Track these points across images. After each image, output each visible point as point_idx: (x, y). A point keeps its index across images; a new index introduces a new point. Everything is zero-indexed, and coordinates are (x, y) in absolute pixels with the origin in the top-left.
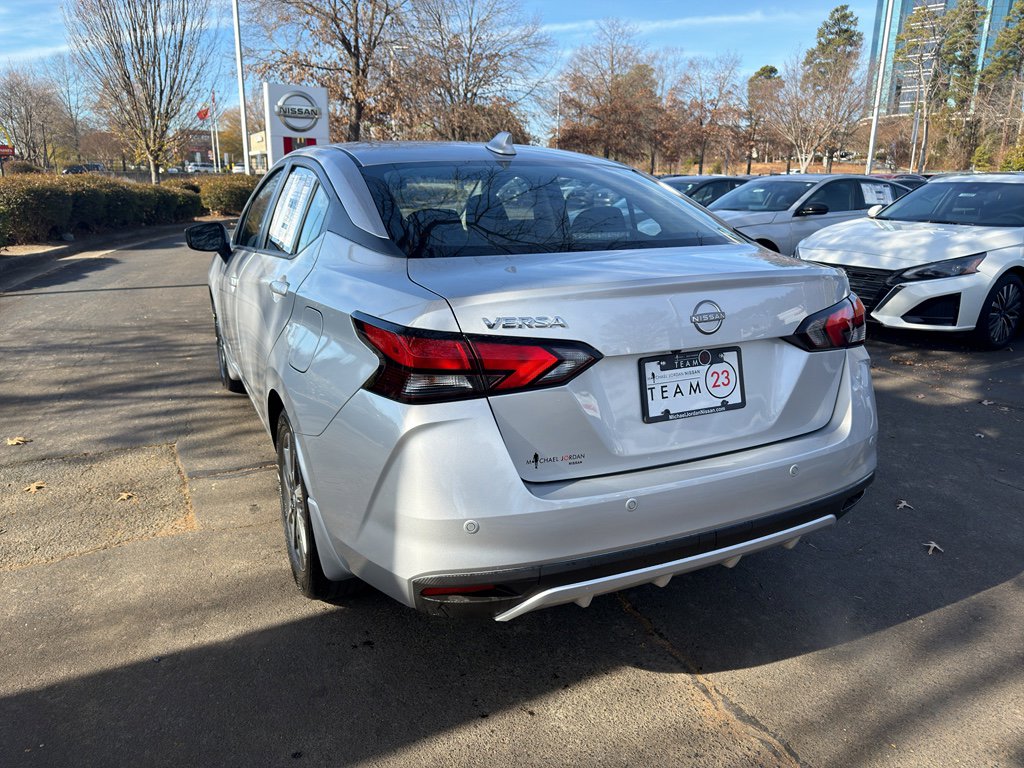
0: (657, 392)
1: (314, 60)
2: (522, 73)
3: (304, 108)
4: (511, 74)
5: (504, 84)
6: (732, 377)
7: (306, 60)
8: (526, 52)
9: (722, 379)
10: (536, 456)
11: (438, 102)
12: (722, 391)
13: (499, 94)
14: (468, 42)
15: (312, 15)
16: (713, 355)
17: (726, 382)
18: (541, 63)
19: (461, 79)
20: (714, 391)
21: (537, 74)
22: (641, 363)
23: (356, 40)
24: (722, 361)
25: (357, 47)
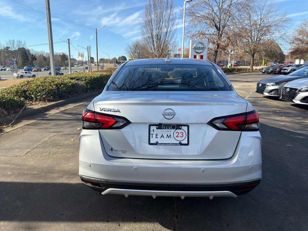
0: (154, 136)
1: (207, 32)
2: (278, 31)
3: (201, 47)
4: (274, 31)
5: (271, 35)
6: (184, 134)
7: (204, 33)
8: (281, 24)
9: (180, 135)
10: (112, 149)
11: (247, 42)
12: (180, 139)
13: (269, 38)
14: (259, 23)
15: (207, 20)
16: (178, 127)
17: (182, 136)
18: (286, 27)
19: (256, 34)
20: (177, 138)
21: (285, 31)
22: (150, 126)
23: (220, 26)
24: (181, 129)
25: (220, 28)
